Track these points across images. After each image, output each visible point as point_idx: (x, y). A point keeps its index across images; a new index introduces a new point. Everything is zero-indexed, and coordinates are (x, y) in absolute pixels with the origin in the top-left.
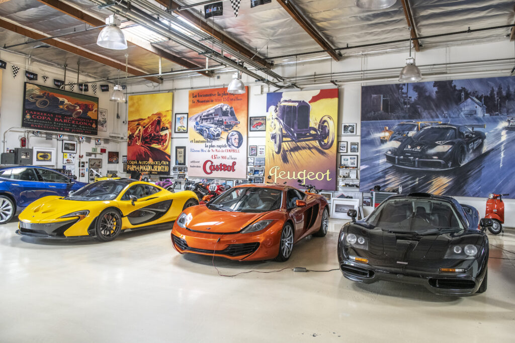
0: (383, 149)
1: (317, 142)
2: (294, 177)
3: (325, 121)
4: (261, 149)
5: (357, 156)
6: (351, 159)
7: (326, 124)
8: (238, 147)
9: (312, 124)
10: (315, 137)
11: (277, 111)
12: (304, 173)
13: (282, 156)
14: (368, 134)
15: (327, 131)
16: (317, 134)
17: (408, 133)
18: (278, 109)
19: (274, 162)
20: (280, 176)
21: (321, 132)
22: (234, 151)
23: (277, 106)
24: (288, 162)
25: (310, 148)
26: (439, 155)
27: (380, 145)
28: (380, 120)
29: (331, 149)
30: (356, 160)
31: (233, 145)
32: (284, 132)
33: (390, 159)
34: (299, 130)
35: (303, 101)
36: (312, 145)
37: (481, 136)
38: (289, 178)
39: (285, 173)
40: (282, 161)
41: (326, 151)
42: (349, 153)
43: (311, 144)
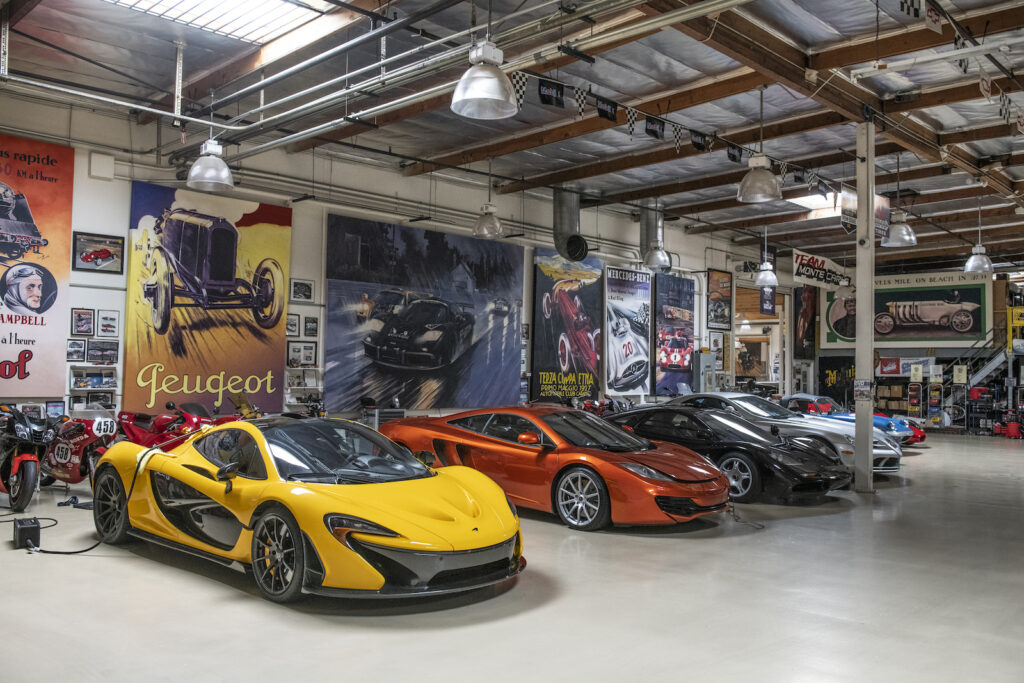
0: (360, 333)
1: (250, 311)
2: (198, 389)
3: (267, 270)
4: (105, 319)
5: (316, 343)
6: (305, 348)
7: (268, 276)
8: (39, 311)
9: (241, 273)
10: (246, 301)
11: (160, 231)
12: (221, 378)
13: (171, 336)
14: (339, 304)
15: (270, 291)
16: (250, 296)
17: (393, 308)
18: (163, 225)
19: (151, 353)
20: (164, 387)
21: (259, 292)
22: (25, 320)
23: (162, 220)
24: (185, 352)
25: (235, 325)
26: (429, 344)
27: (356, 326)
28: (357, 280)
29: (276, 329)
30: (313, 351)
31: (25, 305)
32: (178, 282)
33: (370, 351)
34: (213, 282)
35: (224, 220)
36: (240, 317)
37: (470, 320)
38: (186, 391)
39: (177, 379)
40: (170, 350)
41: (267, 332)
42: (303, 337)
43: (238, 315)
